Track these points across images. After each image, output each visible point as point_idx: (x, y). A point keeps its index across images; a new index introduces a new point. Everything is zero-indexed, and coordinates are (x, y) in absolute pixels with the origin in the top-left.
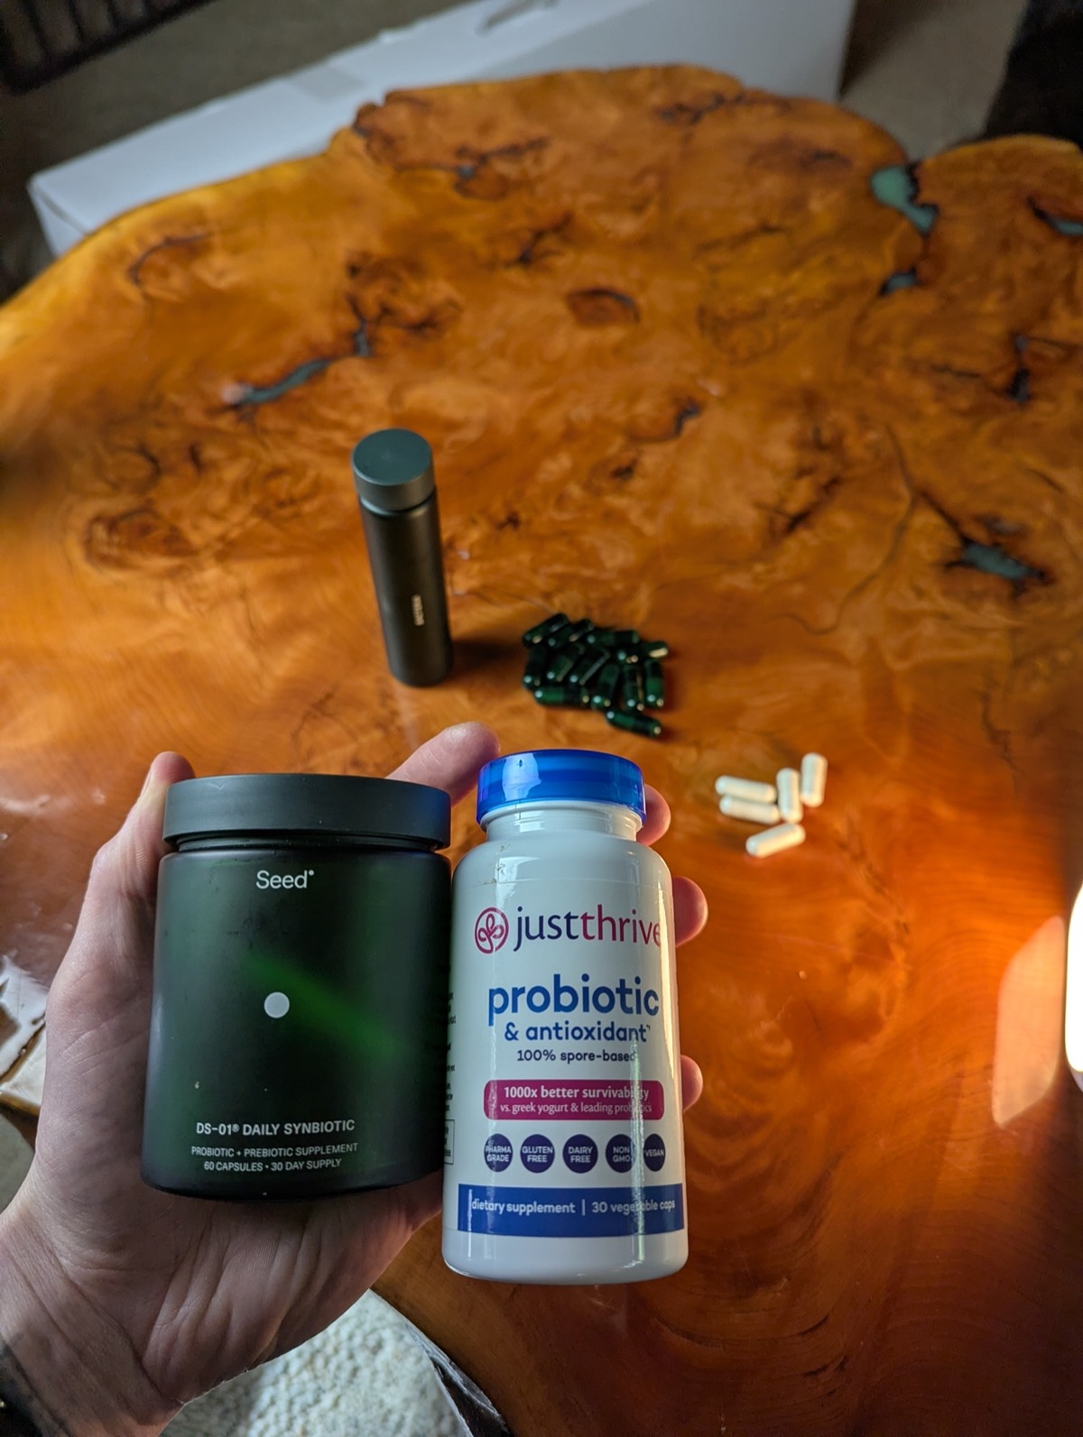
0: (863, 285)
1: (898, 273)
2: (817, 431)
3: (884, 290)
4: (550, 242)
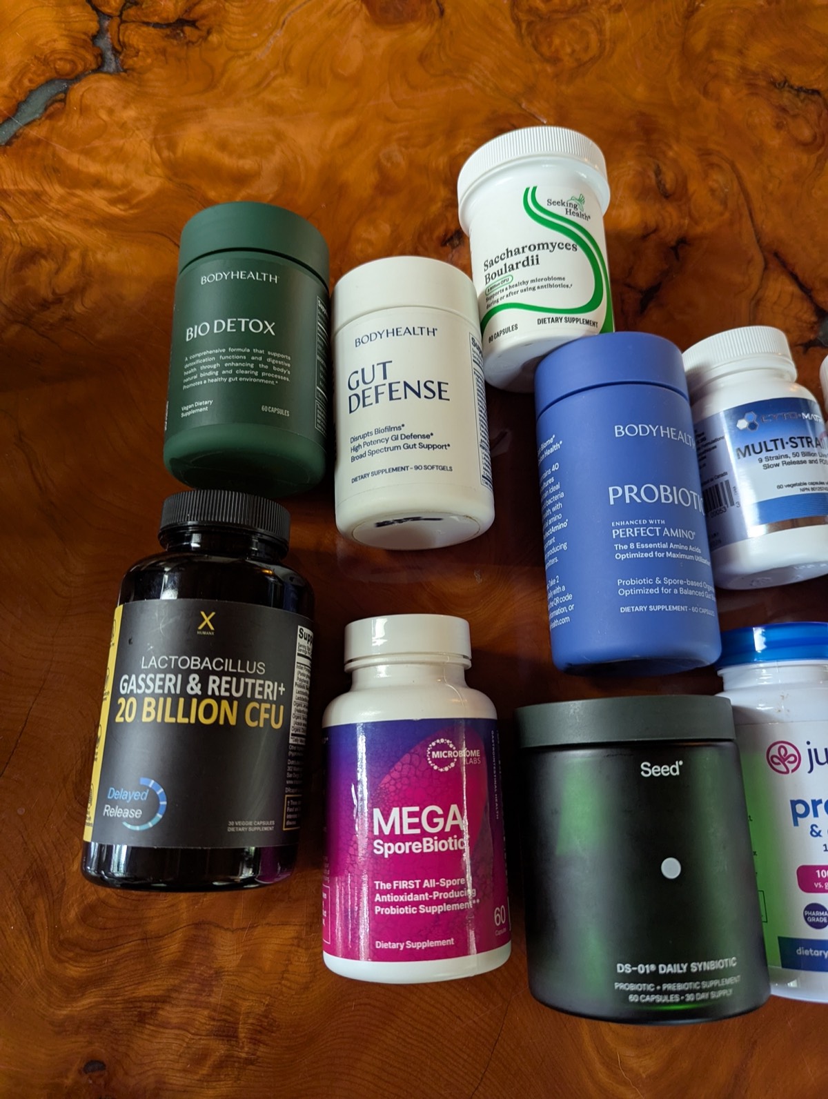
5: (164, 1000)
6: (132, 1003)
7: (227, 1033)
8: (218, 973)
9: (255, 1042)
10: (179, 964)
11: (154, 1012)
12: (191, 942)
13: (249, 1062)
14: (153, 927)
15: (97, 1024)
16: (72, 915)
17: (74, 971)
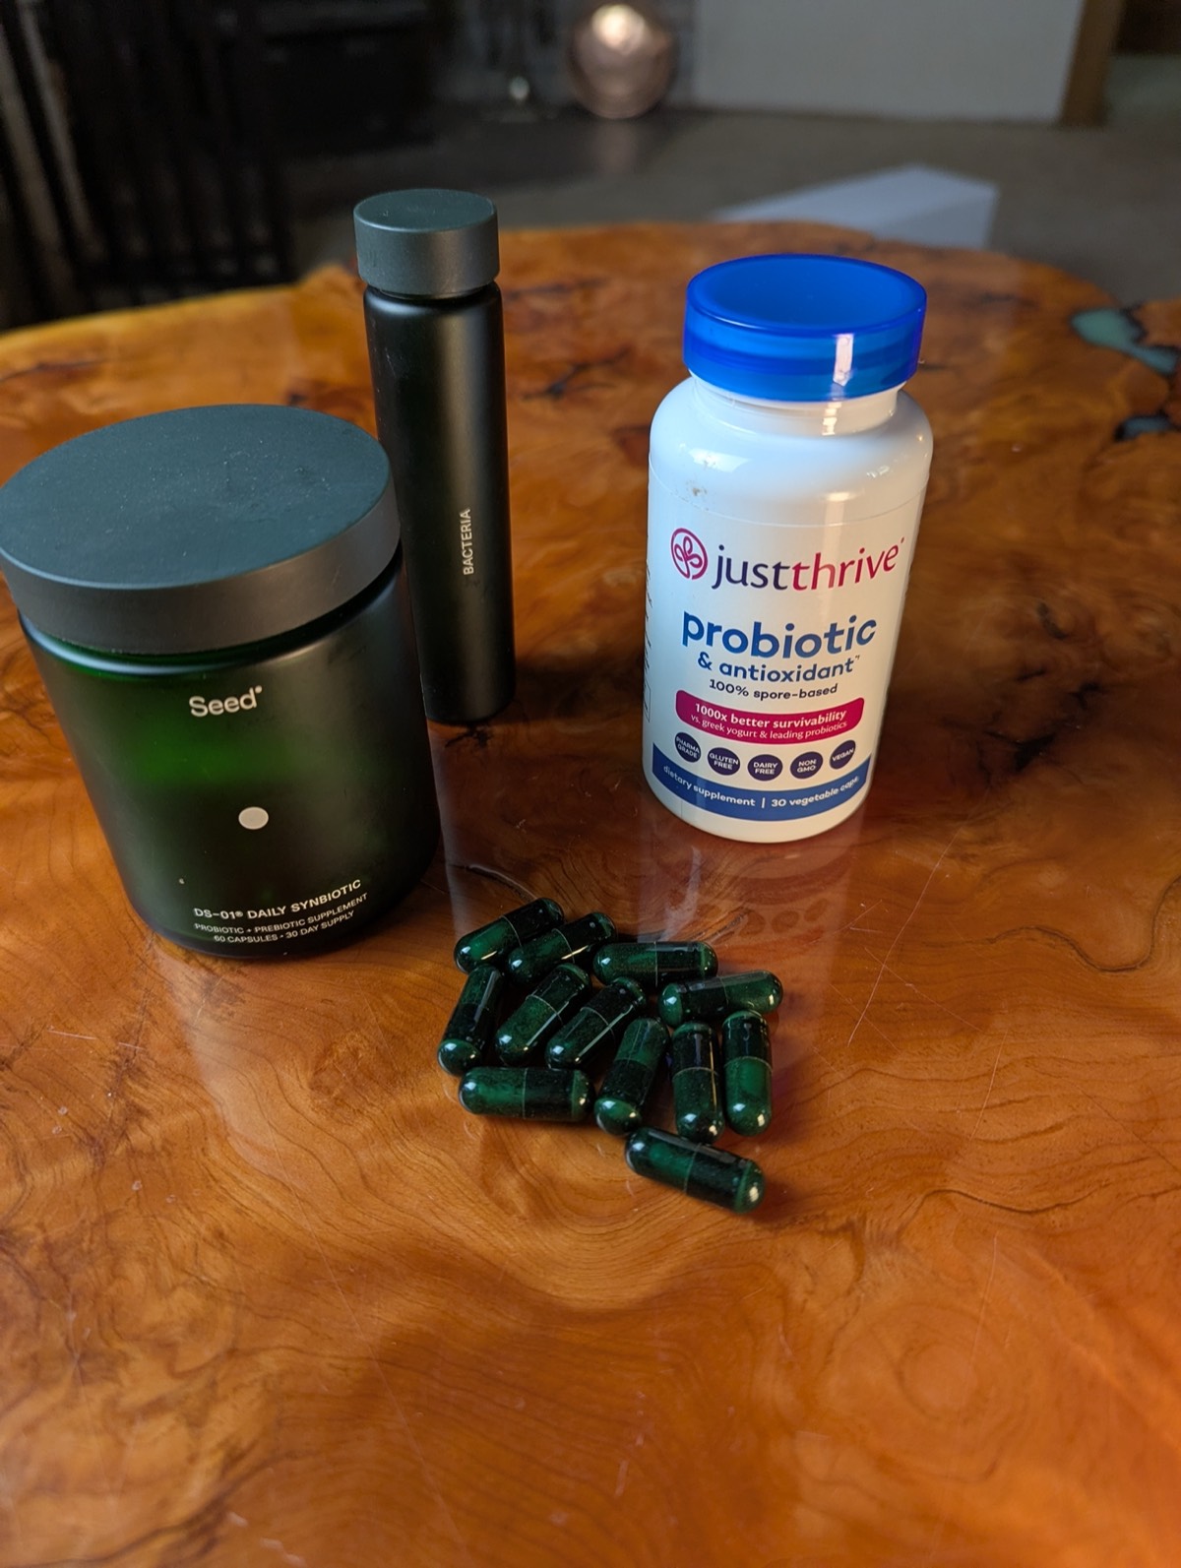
0: (1086, 429)
1: (1137, 416)
2: (1044, 610)
3: (1120, 434)
4: (597, 375)
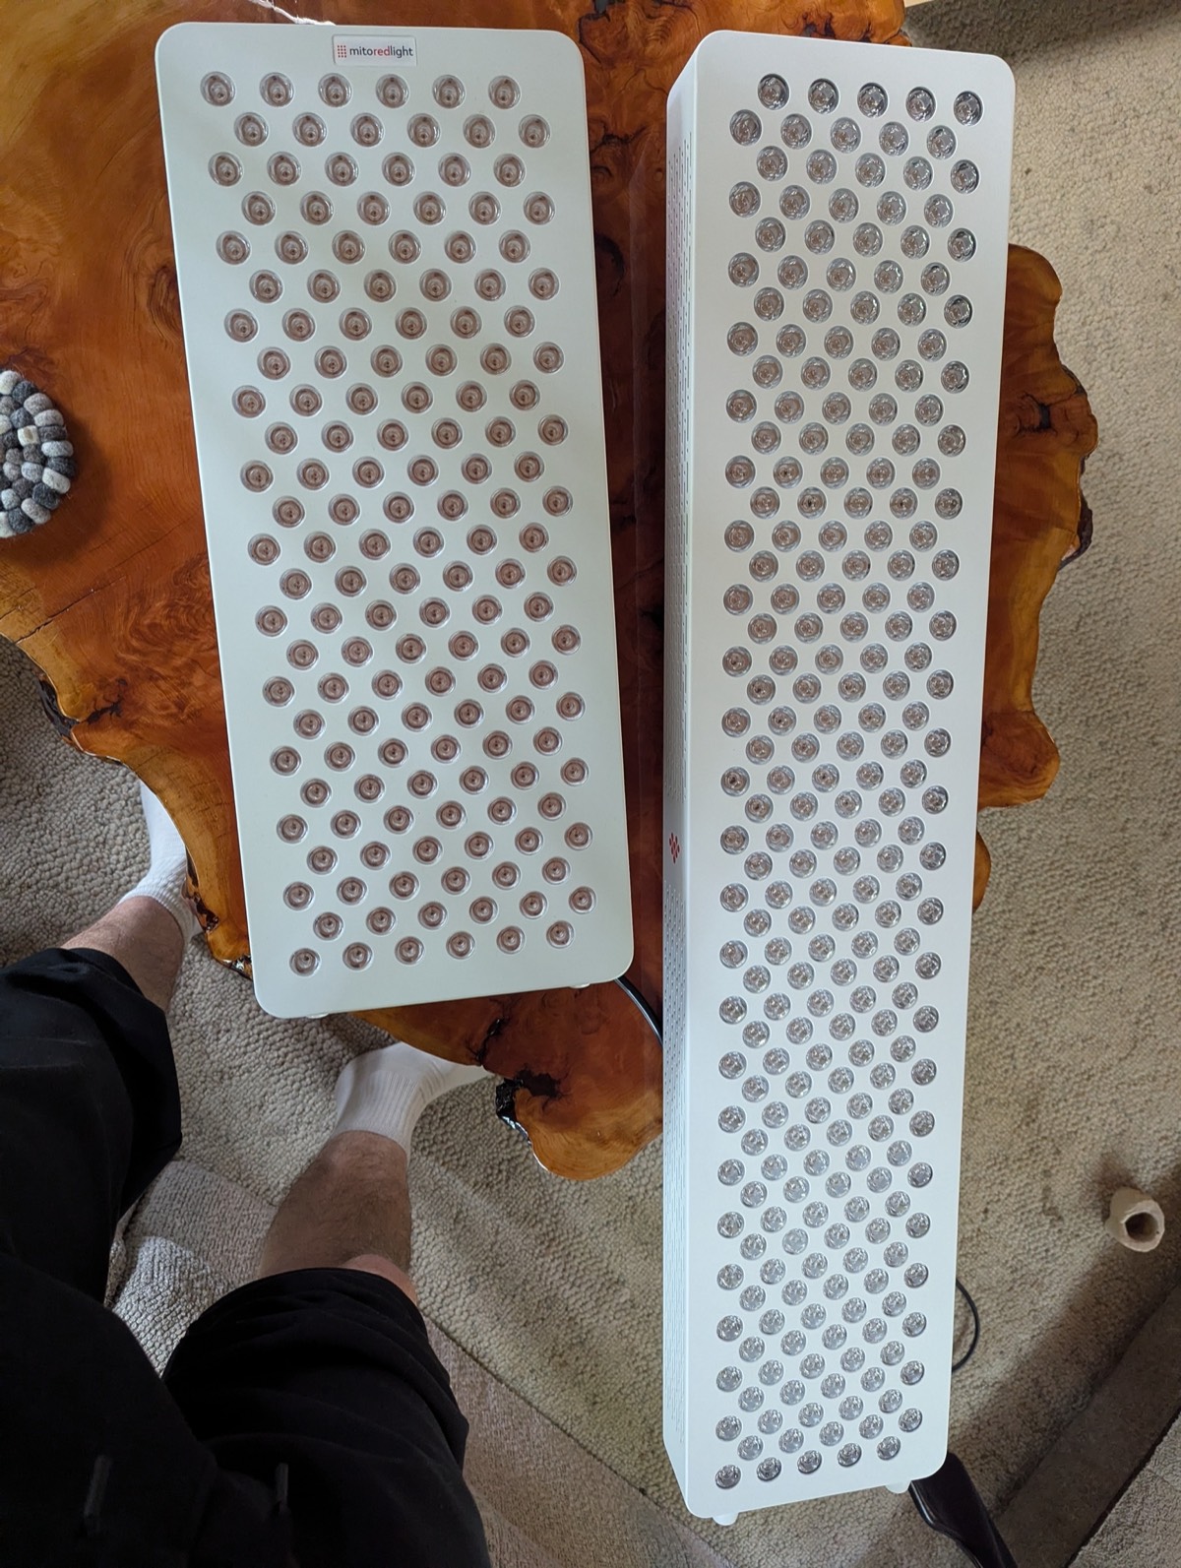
5: (164, 678)
6: (151, 670)
7: (181, 706)
8: (190, 684)
9: (189, 717)
10: (176, 669)
11: (157, 679)
12: (186, 664)
13: (182, 722)
14: (175, 649)
15: (133, 669)
16: (147, 622)
17: (135, 643)
